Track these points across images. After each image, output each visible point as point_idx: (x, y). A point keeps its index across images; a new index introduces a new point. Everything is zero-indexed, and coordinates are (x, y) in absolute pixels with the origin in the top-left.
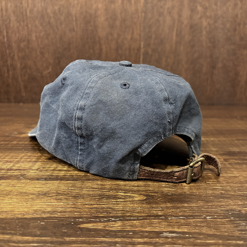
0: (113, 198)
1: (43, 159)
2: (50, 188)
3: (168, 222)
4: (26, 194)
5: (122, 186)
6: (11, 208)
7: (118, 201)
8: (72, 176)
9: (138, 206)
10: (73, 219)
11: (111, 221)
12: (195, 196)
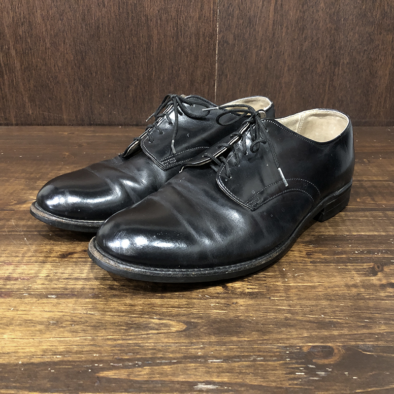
0: (144, 328)
1: (54, 257)
2: (62, 312)
3: (207, 367)
4: (32, 323)
5: (158, 307)
6: (14, 348)
7: (150, 334)
8: (94, 289)
9: (174, 341)
10: (91, 364)
11: (137, 367)
12: (250, 322)
